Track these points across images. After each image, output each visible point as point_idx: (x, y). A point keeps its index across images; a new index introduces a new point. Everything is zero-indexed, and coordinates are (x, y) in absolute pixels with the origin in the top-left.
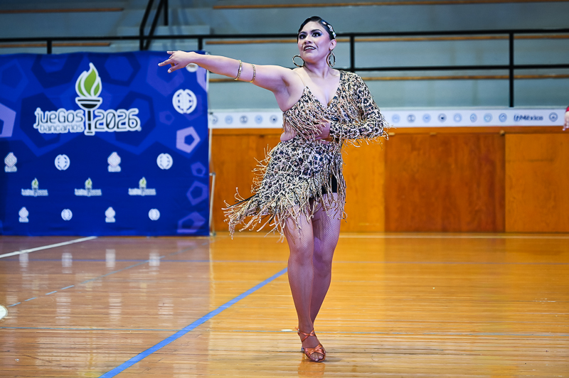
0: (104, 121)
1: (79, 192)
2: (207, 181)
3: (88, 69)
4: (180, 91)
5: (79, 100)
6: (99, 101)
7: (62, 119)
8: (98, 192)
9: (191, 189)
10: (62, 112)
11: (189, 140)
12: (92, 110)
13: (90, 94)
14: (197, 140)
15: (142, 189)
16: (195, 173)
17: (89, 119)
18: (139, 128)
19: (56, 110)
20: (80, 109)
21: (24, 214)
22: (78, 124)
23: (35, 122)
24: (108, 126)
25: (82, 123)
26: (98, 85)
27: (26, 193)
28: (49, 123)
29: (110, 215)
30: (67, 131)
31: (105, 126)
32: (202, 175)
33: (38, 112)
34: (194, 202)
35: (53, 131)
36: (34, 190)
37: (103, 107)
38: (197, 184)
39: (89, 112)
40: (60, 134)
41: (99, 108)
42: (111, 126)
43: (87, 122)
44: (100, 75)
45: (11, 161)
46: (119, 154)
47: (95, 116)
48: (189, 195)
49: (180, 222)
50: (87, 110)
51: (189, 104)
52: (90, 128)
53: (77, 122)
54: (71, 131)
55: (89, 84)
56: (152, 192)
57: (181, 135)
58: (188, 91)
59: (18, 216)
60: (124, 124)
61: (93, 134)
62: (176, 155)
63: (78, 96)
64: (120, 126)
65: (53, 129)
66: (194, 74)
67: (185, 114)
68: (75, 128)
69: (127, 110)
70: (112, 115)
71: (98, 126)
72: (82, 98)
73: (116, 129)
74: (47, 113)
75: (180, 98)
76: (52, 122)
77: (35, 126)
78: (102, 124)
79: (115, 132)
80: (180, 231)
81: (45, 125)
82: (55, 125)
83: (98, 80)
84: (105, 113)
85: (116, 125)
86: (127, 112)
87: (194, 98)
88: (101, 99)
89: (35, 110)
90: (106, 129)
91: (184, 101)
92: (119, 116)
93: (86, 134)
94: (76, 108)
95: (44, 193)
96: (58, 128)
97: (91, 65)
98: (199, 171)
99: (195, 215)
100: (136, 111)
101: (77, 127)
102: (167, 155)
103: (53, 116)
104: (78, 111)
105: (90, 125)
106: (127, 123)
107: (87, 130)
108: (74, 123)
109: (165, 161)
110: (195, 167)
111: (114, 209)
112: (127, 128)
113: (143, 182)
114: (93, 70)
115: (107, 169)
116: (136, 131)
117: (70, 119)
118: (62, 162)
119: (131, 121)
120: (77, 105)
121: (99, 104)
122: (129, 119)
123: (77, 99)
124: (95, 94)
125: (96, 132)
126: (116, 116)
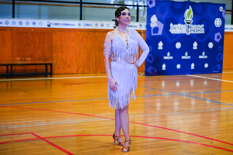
0: (193, 29)
1: (183, 57)
2: (222, 52)
3: (189, 8)
4: (217, 19)
5: (185, 21)
6: (191, 21)
7: (179, 28)
8: (189, 57)
9: (218, 56)
10: (179, 25)
11: (218, 37)
12: (189, 25)
13: (189, 18)
14: (221, 37)
15: (203, 56)
16: (219, 50)
17: (188, 29)
18: (203, 32)
19: (177, 24)
20: (185, 24)
21: (164, 67)
22: (184, 30)
23: (170, 29)
24: (194, 31)
25: (186, 30)
26: (192, 15)
27: (165, 58)
28: (175, 30)
29: (193, 66)
30: (180, 33)
31: (193, 31)
32: (221, 51)
33: (171, 25)
34: (219, 60)
35: (176, 33)
36: (168, 57)
37: (193, 24)
38: (220, 54)
39: (188, 25)
40: (178, 34)
41: (192, 24)
42: (195, 31)
43: (187, 30)
44: (193, 11)
45: (160, 45)
46: (197, 42)
47: (190, 27)
48: (217, 58)
49: (214, 68)
50: (188, 24)
51: (219, 24)
52: (188, 32)
53: (184, 29)
54: (182, 33)
55: (189, 14)
56: (206, 57)
57: (216, 35)
58: (219, 19)
59: (162, 68)
60: (199, 30)
61: (189, 34)
62: (215, 43)
63: (185, 19)
64: (198, 31)
65: (176, 32)
66: (222, 12)
67: (218, 27)
68: (183, 32)
69: (201, 25)
70: (195, 27)
71: (191, 31)
72: (186, 20)
73: (196, 33)
74: (174, 25)
75: (217, 21)
76: (176, 29)
77: (170, 30)
78: (192, 30)
79: (196, 34)
80: (214, 72)
81: (174, 30)
82: (177, 30)
83: (192, 13)
84: (194, 26)
85: (197, 31)
86: (200, 26)
87: (221, 21)
88: (192, 20)
89: (170, 24)
90: (193, 33)
91: (218, 22)
92: (198, 27)
93: (187, 34)
94: (184, 24)
95: (171, 58)
96: (178, 32)
97: (190, 7)
98: (220, 49)
99: (218, 65)
100: (203, 25)
101: (184, 31)
102: (212, 43)
103: (176, 27)
104: (185, 25)
105: (188, 30)
106: (200, 30)
107: (187, 33)
108: (183, 30)
109: (211, 45)
110: (220, 47)
111: (194, 64)
112: (200, 32)
113: (204, 53)
114: (191, 9)
115: (193, 48)
116: (203, 33)
117: (182, 28)
118: (178, 45)
119: (202, 29)
120: (184, 22)
121: (192, 22)
122: (201, 29)
123: (185, 20)
124: (191, 18)
125: (190, 34)
126: (197, 27)
